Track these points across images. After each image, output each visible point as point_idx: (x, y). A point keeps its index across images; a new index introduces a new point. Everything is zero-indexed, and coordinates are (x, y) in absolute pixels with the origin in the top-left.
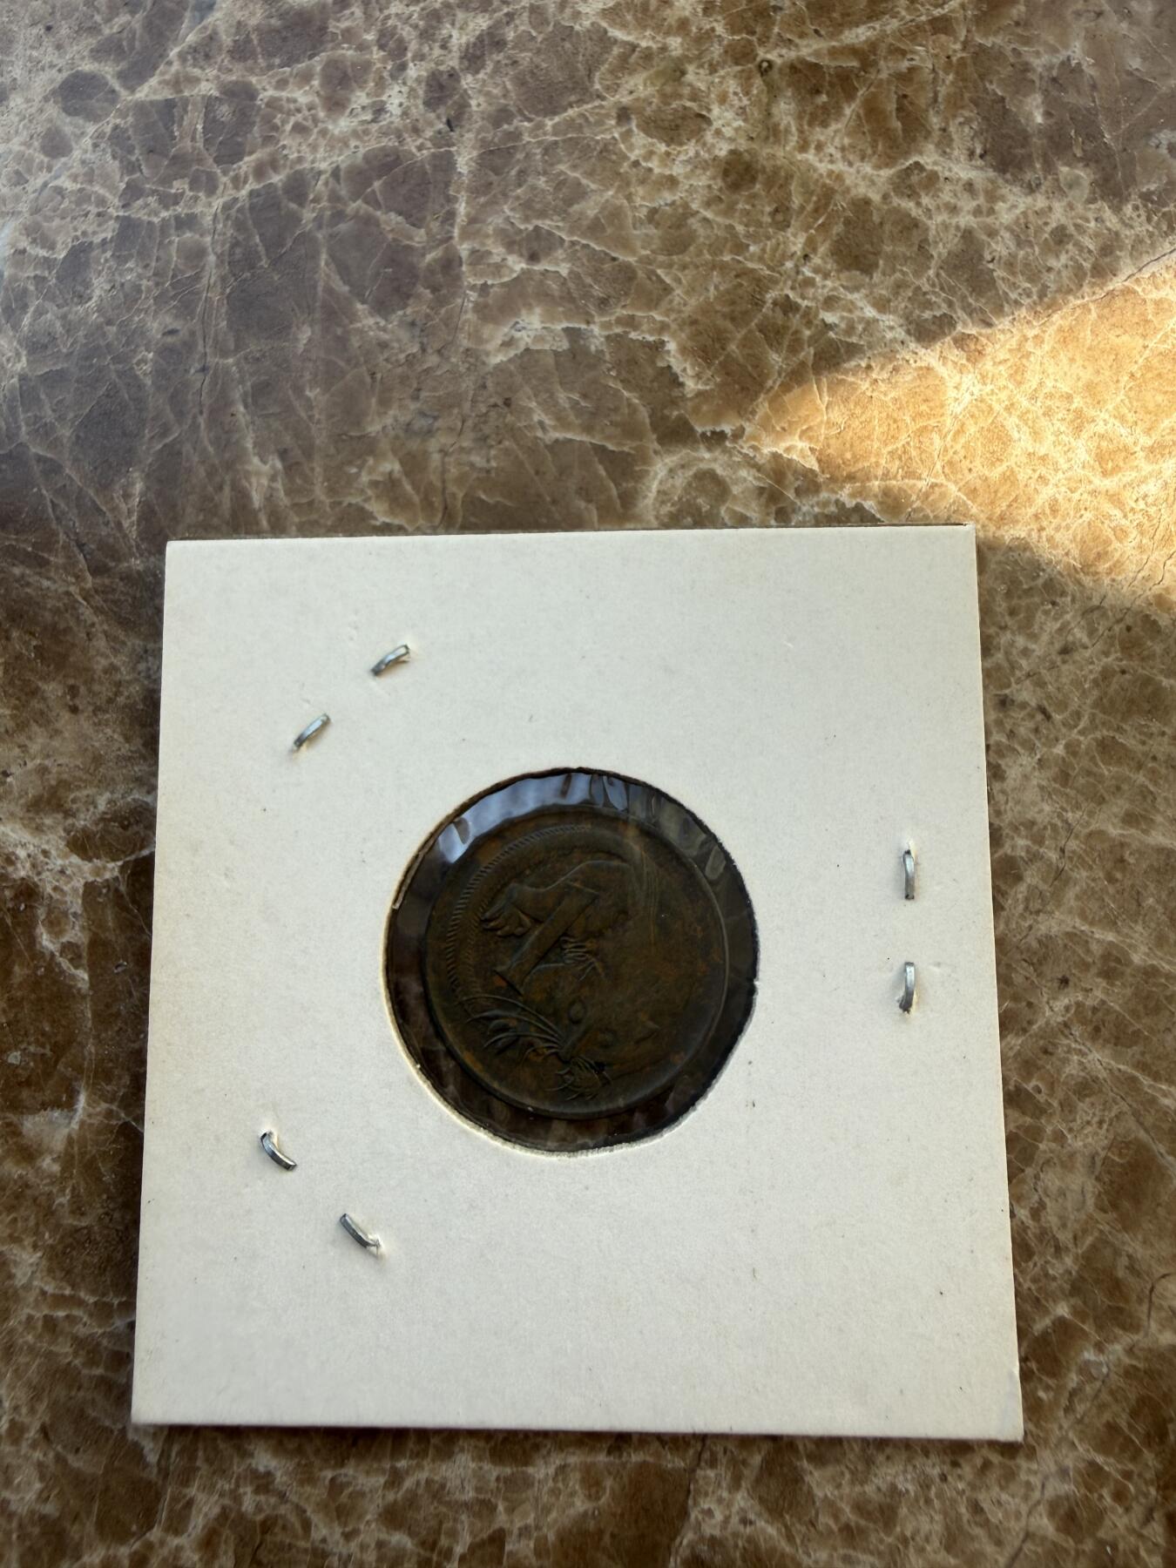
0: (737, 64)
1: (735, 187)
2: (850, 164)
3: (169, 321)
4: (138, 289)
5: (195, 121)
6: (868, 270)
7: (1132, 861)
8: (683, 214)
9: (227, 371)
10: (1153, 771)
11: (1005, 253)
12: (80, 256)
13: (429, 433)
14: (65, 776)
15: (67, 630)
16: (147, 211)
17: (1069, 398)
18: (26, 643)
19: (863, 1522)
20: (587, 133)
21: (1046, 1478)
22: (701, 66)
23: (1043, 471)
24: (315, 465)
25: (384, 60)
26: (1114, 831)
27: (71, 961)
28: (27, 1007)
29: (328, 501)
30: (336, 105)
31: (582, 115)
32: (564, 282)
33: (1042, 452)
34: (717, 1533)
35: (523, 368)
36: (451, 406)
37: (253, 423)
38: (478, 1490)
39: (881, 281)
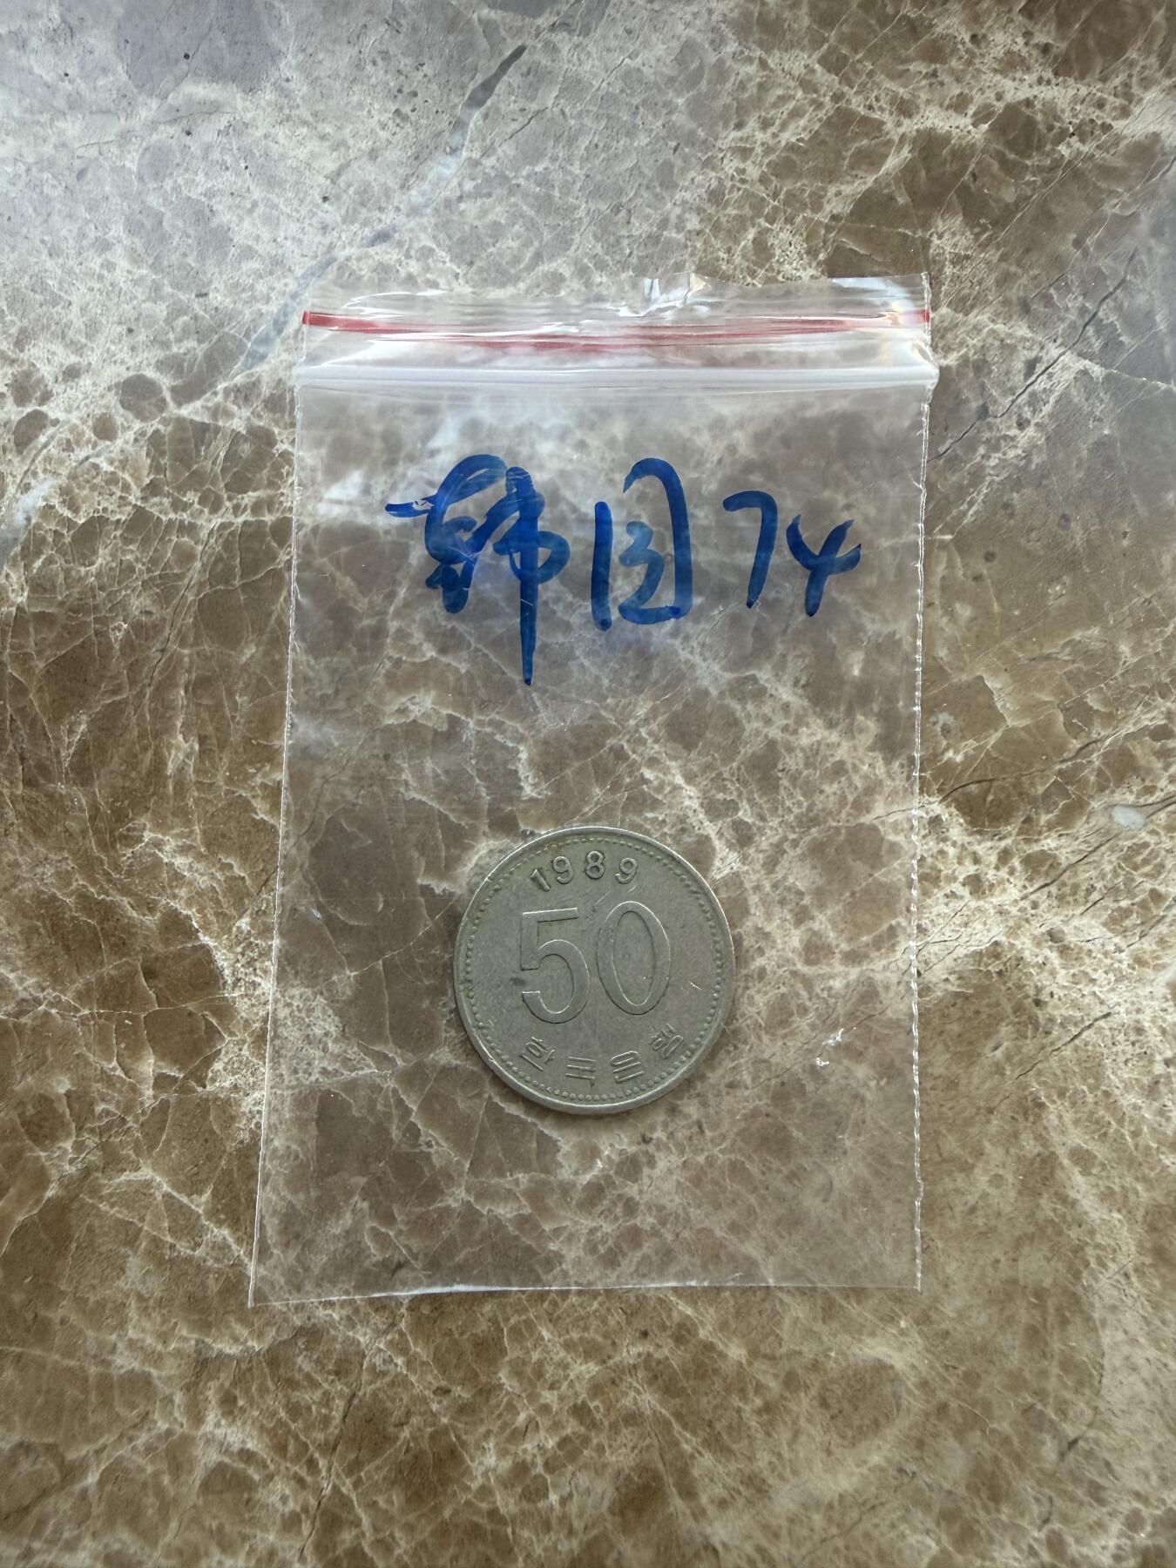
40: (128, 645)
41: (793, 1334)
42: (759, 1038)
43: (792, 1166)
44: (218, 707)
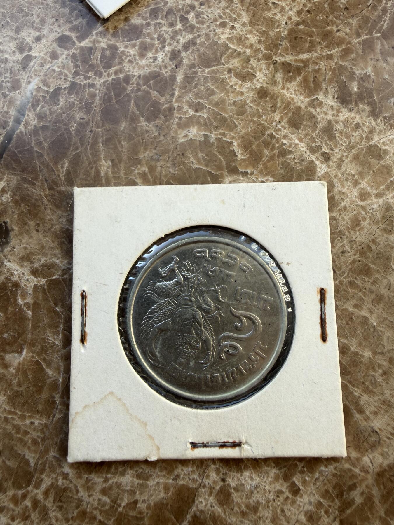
0: (266, 60)
1: (261, 98)
2: (297, 96)
3: (82, 115)
4: (74, 104)
5: (98, 54)
6: (298, 128)
7: (354, 319)
8: (243, 105)
9: (98, 133)
10: (365, 292)
11: (340, 129)
12: (57, 92)
13: (158, 160)
14: (32, 251)
15: (39, 206)
16: (80, 80)
17: (354, 176)
18: (26, 208)
19: (248, 511)
20: (218, 75)
21: (305, 504)
22: (255, 59)
23: (343, 197)
24: (122, 165)
25: (159, 44)
26: (350, 309)
27: (27, 308)
28: (11, 320)
29: (124, 177)
30: (142, 55)
31: (217, 69)
32: (205, 120)
33: (344, 191)
34: (203, 509)
35: (189, 144)
36: (166, 153)
37: (104, 150)
38: (131, 486)
39: (301, 132)
40: (77, 131)
41: (388, 343)
42: (349, 232)
43: (373, 279)
44: (116, 147)
